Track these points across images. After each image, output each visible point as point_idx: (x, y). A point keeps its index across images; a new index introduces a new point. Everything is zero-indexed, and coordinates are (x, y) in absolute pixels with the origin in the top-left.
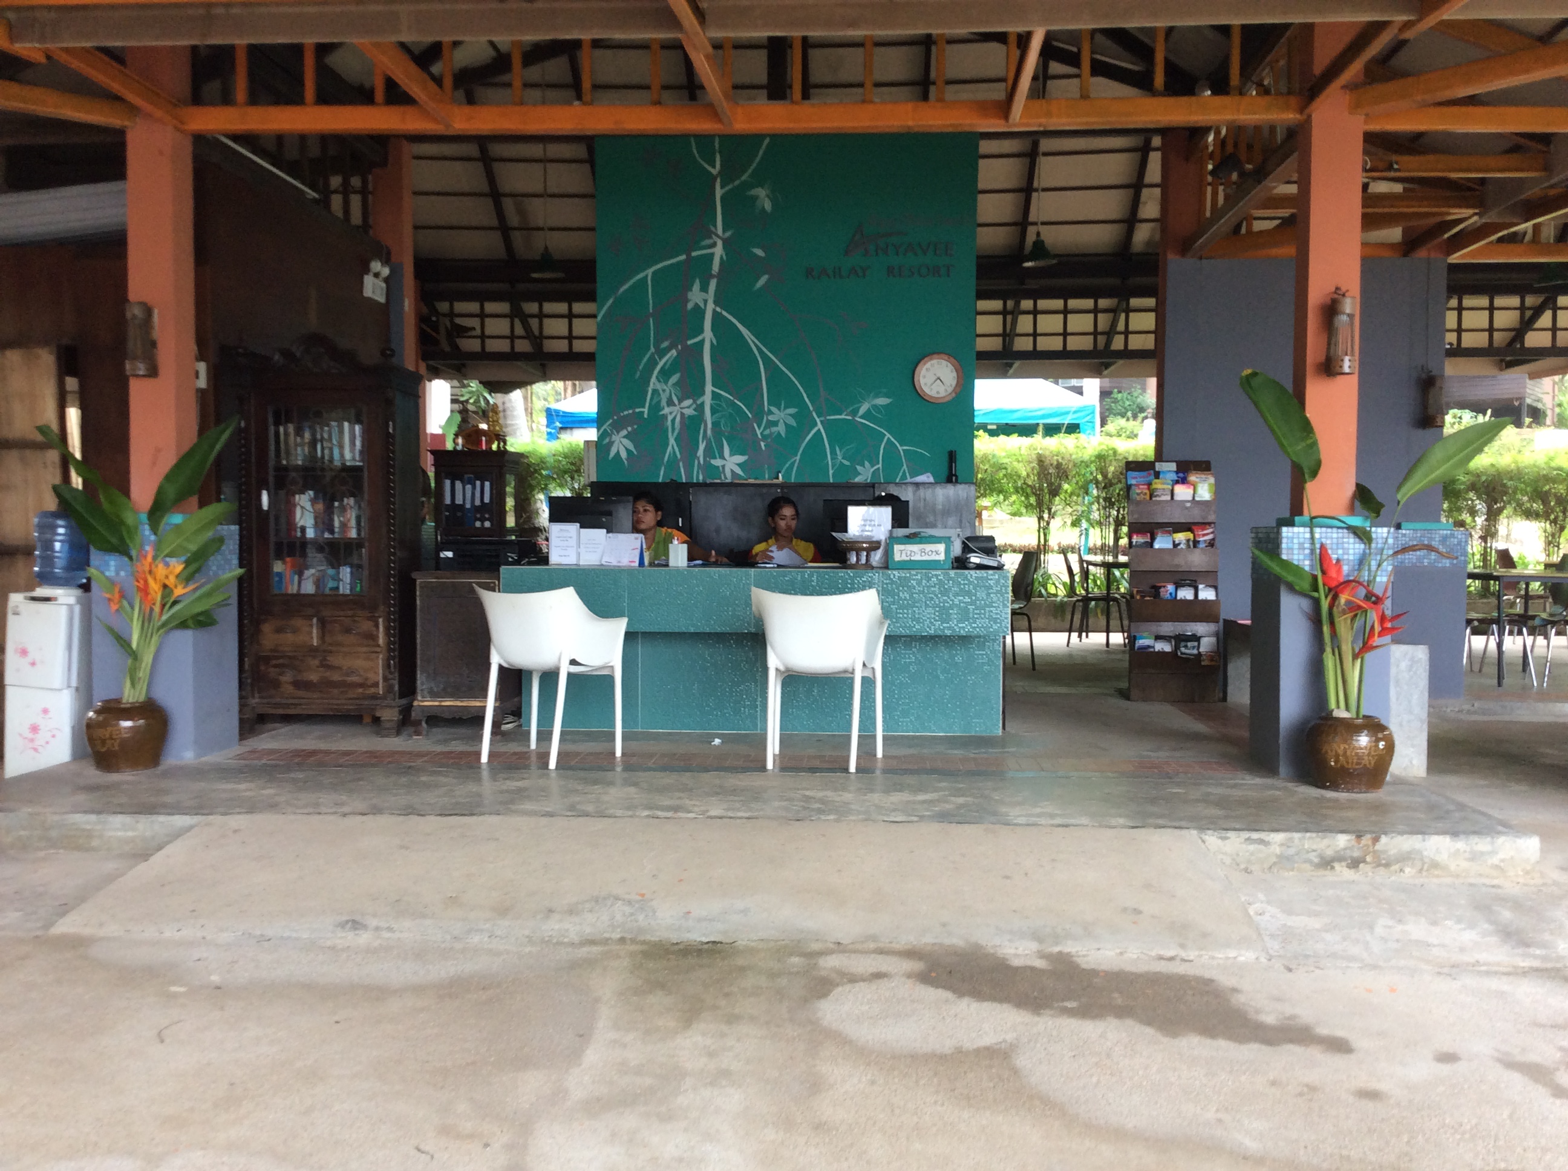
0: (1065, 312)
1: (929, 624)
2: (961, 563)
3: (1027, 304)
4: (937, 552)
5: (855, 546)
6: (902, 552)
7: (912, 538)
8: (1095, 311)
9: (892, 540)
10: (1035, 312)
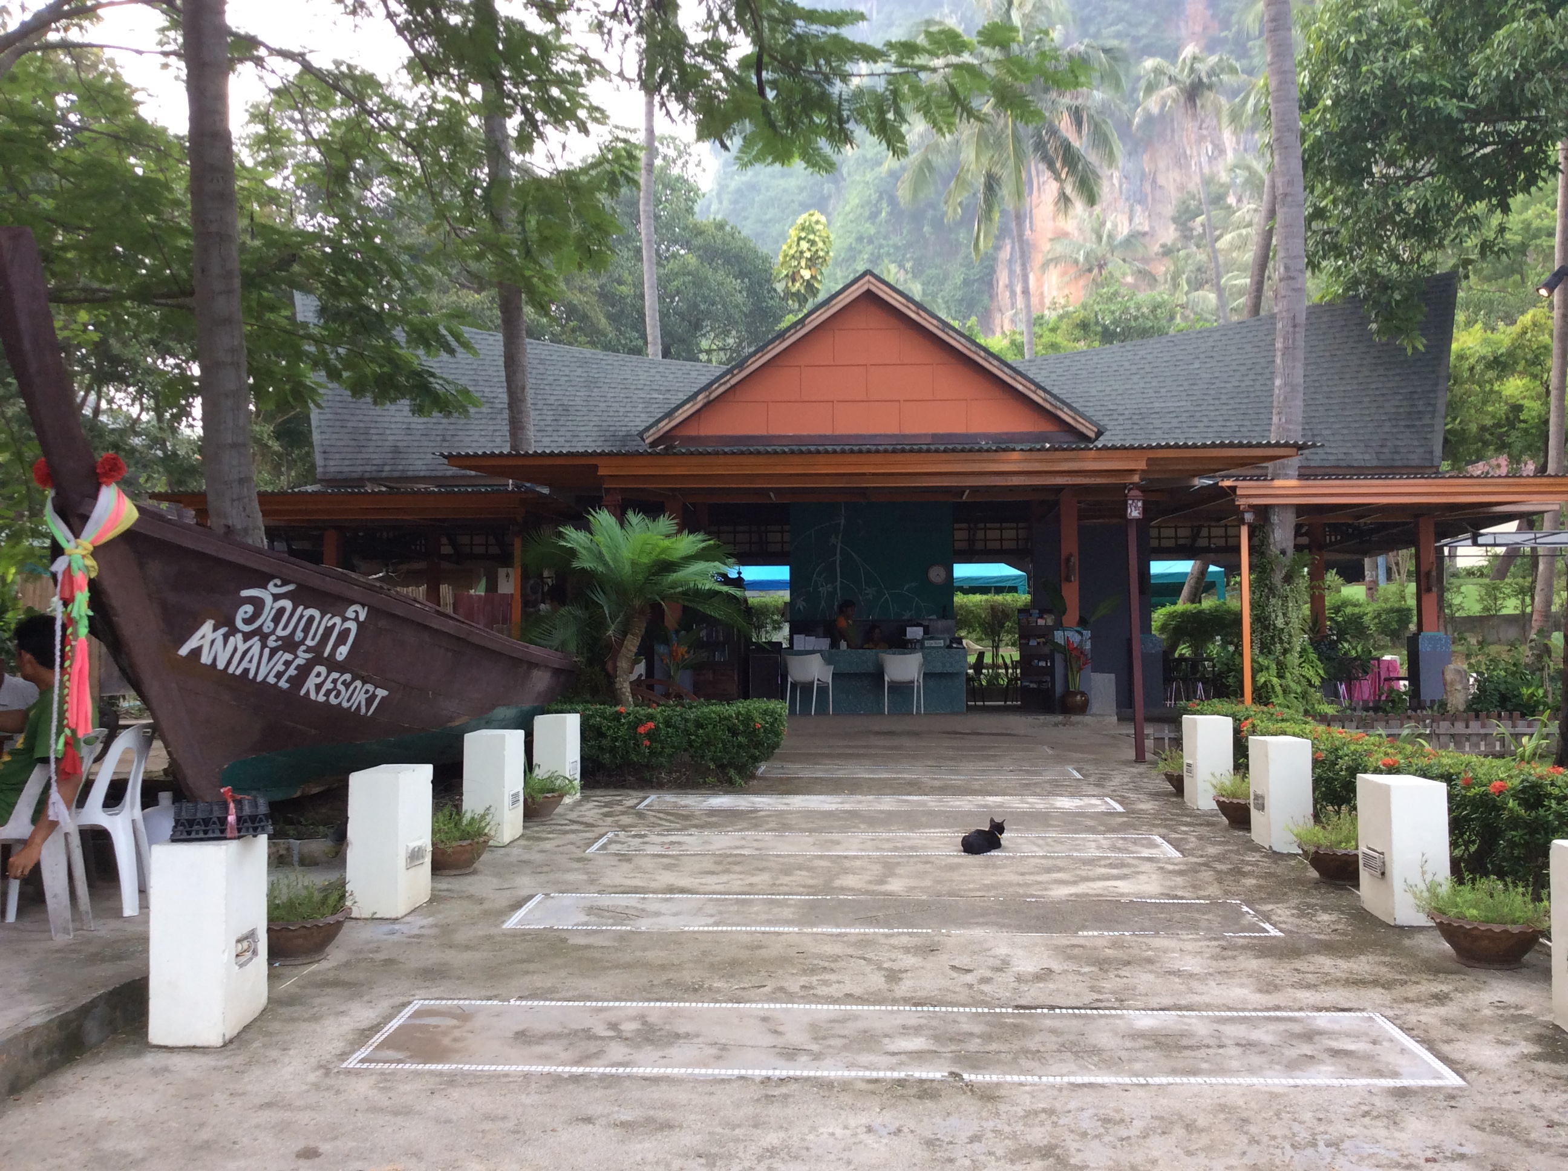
0: (1001, 529)
1: (939, 669)
2: (950, 647)
3: (981, 525)
4: (941, 643)
5: (910, 641)
6: (927, 643)
7: (932, 638)
8: (1017, 529)
9: (923, 639)
10: (985, 529)
